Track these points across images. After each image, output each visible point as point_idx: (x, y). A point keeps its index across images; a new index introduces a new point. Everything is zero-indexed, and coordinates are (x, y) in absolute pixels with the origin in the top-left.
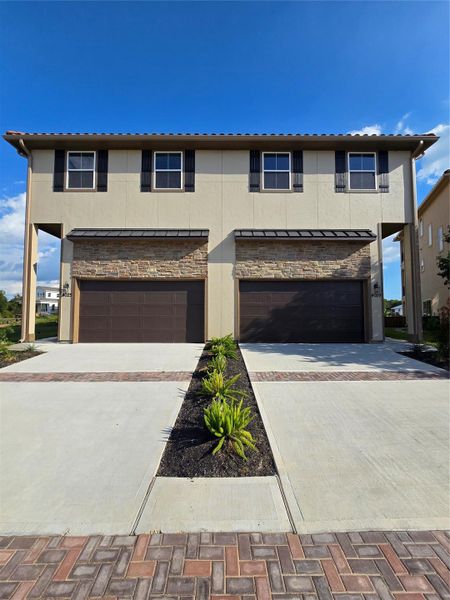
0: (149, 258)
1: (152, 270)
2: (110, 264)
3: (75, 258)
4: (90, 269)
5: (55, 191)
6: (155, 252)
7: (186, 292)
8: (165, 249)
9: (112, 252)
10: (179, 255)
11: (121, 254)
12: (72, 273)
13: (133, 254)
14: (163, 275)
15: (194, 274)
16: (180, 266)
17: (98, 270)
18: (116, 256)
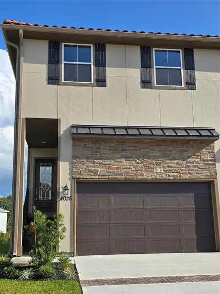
0: (155, 157)
1: (159, 171)
2: (114, 164)
3: (75, 157)
4: (92, 169)
5: (49, 83)
6: (160, 151)
7: (193, 195)
8: (170, 148)
9: (115, 150)
10: (186, 154)
11: (124, 153)
12: (72, 173)
13: (136, 153)
14: (171, 176)
15: (202, 175)
16: (187, 167)
17: (100, 169)
18: (119, 155)
